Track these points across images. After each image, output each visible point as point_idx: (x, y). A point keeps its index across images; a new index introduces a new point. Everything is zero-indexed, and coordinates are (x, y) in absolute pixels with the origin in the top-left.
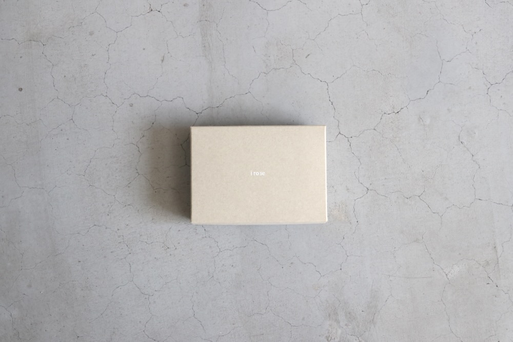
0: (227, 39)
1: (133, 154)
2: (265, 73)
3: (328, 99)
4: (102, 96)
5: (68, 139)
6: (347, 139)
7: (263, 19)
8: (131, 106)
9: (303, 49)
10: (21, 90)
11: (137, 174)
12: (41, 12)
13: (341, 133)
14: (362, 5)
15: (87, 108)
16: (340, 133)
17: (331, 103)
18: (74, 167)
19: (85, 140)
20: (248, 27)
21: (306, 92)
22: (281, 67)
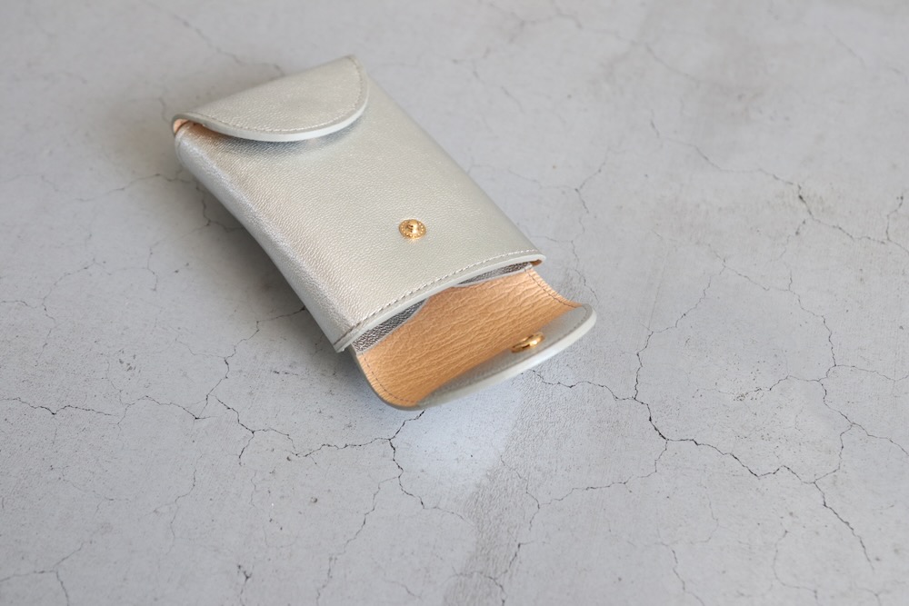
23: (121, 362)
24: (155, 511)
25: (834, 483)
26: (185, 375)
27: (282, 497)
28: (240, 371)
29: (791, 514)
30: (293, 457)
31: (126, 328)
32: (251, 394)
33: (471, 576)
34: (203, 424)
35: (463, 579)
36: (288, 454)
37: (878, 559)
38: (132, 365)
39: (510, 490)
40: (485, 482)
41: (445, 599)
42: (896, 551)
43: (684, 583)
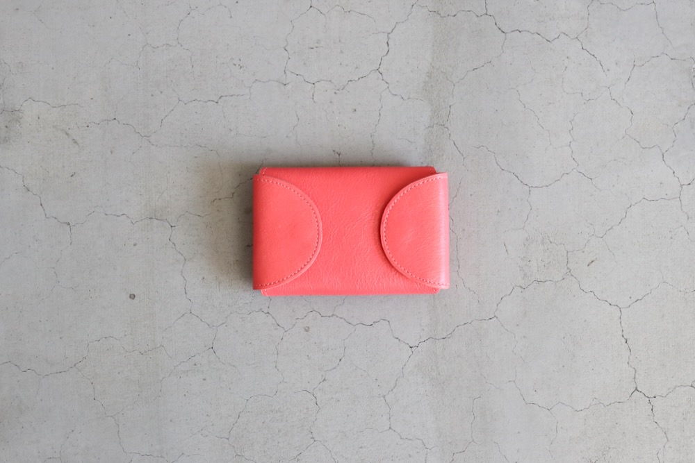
0: (464, 230)
1: (307, 409)
2: (521, 287)
3: (621, 333)
4: (261, 312)
5: (204, 380)
6: (648, 399)
7: (522, 200)
8: (307, 331)
9: (583, 252)
10: (133, 297)
11: (312, 440)
12: (169, 173)
13: (638, 389)
14: (682, 186)
15: (237, 331)
16: (636, 389)
17: (624, 341)
18: (213, 425)
19: (232, 383)
20: (498, 211)
21: (585, 321)
22: (548, 278)
23: (235, 65)
24: (287, 137)
25: (586, 35)
26: (269, 63)
27: (340, 113)
28: (295, 53)
29: (568, 58)
30: (337, 92)
31: (228, 45)
32: (305, 64)
33: (433, 127)
34: (289, 87)
35: (430, 129)
36: (334, 91)
37: (608, 70)
38: (241, 65)
39: (439, 81)
40: (427, 79)
41: (425, 140)
42: (617, 64)
43: (524, 105)
